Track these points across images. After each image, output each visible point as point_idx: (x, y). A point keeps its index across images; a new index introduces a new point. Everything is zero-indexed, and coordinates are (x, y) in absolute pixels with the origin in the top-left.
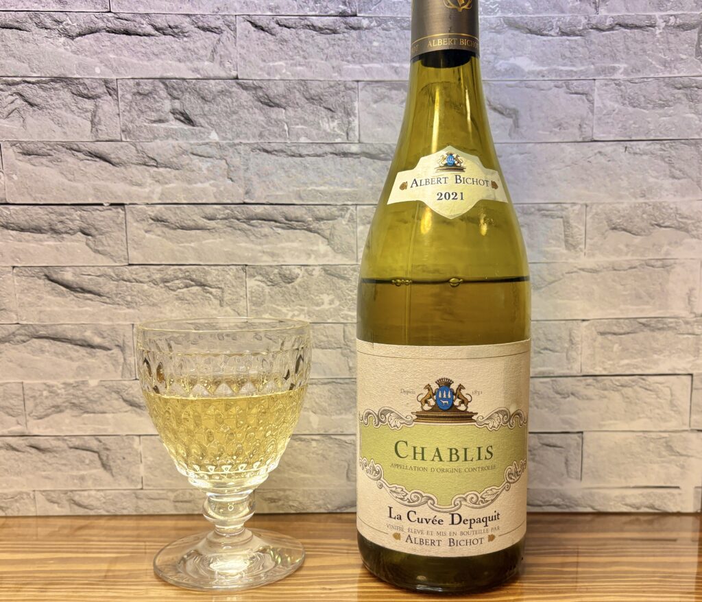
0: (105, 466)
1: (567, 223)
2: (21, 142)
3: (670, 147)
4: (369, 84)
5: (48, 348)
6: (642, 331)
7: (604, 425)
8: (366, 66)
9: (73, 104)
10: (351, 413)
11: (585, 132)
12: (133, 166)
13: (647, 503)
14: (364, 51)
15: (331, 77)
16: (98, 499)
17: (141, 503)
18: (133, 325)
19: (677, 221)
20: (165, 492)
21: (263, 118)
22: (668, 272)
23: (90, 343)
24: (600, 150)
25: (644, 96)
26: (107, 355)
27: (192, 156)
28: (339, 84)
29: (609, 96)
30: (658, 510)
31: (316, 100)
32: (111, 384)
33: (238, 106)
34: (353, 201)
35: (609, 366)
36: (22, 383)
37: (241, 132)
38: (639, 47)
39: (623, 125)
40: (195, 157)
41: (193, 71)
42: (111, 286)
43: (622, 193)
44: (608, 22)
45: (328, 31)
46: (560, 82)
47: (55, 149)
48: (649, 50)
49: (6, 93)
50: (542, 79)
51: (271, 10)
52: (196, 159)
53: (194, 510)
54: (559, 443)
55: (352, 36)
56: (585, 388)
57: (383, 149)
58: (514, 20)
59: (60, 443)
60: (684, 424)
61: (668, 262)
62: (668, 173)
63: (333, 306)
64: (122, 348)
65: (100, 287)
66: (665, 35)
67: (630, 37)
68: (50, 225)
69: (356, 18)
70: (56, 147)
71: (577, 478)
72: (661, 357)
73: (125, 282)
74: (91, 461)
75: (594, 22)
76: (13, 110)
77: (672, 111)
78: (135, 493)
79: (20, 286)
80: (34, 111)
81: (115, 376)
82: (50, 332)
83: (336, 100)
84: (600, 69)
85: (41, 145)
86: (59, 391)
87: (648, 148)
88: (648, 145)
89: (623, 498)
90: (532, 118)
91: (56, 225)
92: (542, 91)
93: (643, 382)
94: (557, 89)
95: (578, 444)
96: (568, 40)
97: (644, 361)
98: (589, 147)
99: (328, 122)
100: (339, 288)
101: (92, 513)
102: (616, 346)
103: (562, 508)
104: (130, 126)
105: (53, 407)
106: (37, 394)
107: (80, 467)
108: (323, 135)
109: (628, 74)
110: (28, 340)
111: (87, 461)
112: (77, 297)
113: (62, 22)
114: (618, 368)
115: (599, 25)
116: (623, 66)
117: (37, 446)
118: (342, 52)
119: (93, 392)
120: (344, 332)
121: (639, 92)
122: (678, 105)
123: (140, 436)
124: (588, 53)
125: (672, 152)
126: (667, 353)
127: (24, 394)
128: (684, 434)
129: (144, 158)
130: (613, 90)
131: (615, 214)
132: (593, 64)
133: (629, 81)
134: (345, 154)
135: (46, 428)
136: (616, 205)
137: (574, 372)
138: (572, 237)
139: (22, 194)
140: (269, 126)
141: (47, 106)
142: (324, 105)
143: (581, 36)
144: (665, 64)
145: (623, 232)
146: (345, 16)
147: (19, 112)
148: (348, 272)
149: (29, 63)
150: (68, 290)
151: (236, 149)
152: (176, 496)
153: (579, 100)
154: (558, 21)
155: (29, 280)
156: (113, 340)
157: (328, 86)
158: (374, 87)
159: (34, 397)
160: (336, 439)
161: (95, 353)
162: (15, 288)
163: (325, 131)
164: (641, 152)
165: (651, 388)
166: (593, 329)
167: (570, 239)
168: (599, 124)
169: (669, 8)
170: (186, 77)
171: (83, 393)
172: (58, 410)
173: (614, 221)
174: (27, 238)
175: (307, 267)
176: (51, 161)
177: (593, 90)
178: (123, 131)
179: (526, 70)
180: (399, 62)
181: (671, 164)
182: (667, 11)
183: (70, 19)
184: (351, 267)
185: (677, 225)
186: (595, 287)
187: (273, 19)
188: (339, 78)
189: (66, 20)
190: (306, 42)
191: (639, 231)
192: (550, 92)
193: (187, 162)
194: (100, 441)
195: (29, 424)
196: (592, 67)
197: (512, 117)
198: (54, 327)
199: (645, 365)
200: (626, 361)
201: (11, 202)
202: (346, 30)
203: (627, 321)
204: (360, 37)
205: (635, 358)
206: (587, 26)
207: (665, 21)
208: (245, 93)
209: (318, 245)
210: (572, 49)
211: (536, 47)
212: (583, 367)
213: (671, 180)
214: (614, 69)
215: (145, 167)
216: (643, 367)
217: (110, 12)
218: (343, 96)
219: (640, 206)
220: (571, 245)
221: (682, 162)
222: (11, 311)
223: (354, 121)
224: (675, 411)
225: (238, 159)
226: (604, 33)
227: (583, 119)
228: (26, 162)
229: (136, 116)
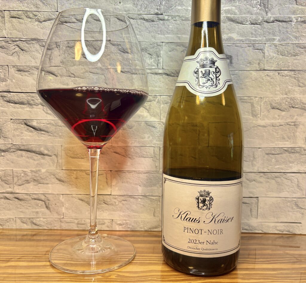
0: (47, 207)
1: (252, 106)
2: (17, 66)
3: (298, 73)
4: (167, 44)
5: (24, 155)
6: (285, 153)
7: (268, 194)
8: (166, 36)
9: (40, 50)
10: (156, 186)
11: (261, 66)
12: (64, 77)
13: (287, 230)
14: (165, 29)
15: (151, 40)
16: (44, 222)
17: (62, 224)
18: (62, 146)
19: (301, 105)
20: (73, 220)
21: (121, 58)
22: (297, 127)
23: (43, 153)
24: (267, 74)
25: (287, 51)
26: (50, 159)
27: (89, 73)
28: (154, 44)
29: (272, 51)
30: (291, 233)
31: (144, 50)
32: (51, 171)
33: (110, 53)
34: (159, 94)
35: (270, 168)
36: (13, 170)
37: (111, 63)
38: (285, 30)
39: (278, 64)
40: (91, 73)
41: (91, 38)
42: (53, 128)
43: (276, 93)
44: (272, 19)
45: (150, 21)
46: (250, 44)
47: (31, 69)
48: (289, 32)
49: (12, 45)
50: (242, 43)
51: (126, 11)
52: (91, 75)
53: (85, 228)
54: (248, 202)
55: (160, 23)
56: (259, 178)
57: (173, 72)
58: (231, 18)
59: (28, 197)
60: (303, 195)
61: (296, 123)
62: (297, 84)
63: (150, 139)
64: (56, 156)
65: (48, 129)
66: (296, 25)
67: (281, 26)
68: (28, 101)
69: (162, 15)
70: (32, 68)
71: (255, 218)
72: (293, 165)
73: (59, 127)
74: (42, 205)
75: (265, 19)
76: (15, 52)
77: (299, 58)
78: (60, 220)
79: (13, 127)
80: (23, 53)
81: (53, 168)
82: (26, 148)
83: (153, 50)
84: (268, 39)
85: (25, 67)
86: (29, 174)
87: (288, 73)
88: (288, 72)
89: (276, 227)
90: (238, 59)
91: (30, 101)
92: (243, 48)
93: (285, 176)
94: (249, 47)
95: (256, 202)
96: (254, 26)
97: (285, 167)
98: (263, 73)
99: (149, 60)
100: (152, 132)
101: (41, 228)
102: (273, 159)
103: (248, 231)
104: (64, 60)
105: (26, 181)
106: (19, 175)
107: (37, 208)
108: (147, 65)
109: (280, 42)
110: (16, 151)
111: (40, 205)
112: (38, 133)
113: (37, 16)
114: (274, 170)
115: (268, 20)
116: (278, 38)
117: (18, 198)
118: (156, 30)
119: (43, 175)
120: (154, 150)
121: (285, 50)
122: (302, 55)
123: (63, 194)
124: (262, 32)
125: (299, 75)
126: (296, 163)
127: (13, 175)
128: (303, 199)
129: (69, 73)
130: (273, 48)
131: (273, 102)
132: (265, 37)
133: (281, 45)
134: (156, 74)
135: (22, 190)
136: (274, 98)
137: (255, 171)
138: (255, 111)
139: (16, 88)
140: (123, 61)
141: (29, 51)
142: (148, 52)
143: (260, 25)
144: (296, 37)
145: (277, 110)
146: (158, 15)
147: (17, 53)
148: (156, 124)
149: (22, 33)
150: (34, 130)
151: (109, 71)
152: (78, 222)
153: (258, 52)
154: (250, 18)
155: (18, 125)
156: (53, 152)
157: (149, 44)
158: (169, 45)
159: (17, 176)
160: (149, 198)
161: (44, 157)
162: (11, 128)
163: (148, 63)
164: (286, 75)
165: (289, 178)
166: (264, 152)
167: (254, 112)
168: (267, 63)
169: (298, 14)
170: (88, 40)
171: (39, 175)
172: (28, 182)
173: (273, 105)
174: (18, 107)
175: (138, 122)
176: (29, 74)
177: (265, 48)
178: (61, 62)
179: (236, 39)
180: (180, 34)
181: (298, 81)
182: (297, 15)
183: (41, 15)
184: (158, 122)
185: (301, 107)
186: (264, 133)
187: (127, 15)
188: (154, 41)
189: (39, 15)
190: (141, 25)
191: (284, 109)
192: (246, 49)
193: (88, 75)
194: (46, 196)
195: (15, 188)
196: (264, 38)
197: (229, 59)
198: (27, 146)
199: (286, 168)
200: (277, 167)
201: (12, 91)
202: (158, 21)
203: (278, 149)
204: (164, 24)
205: (282, 165)
206: (262, 21)
207: (296, 19)
208: (113, 47)
209: (143, 112)
210: (256, 31)
211: (240, 29)
212: (259, 169)
213: (298, 88)
214: (274, 39)
215: (70, 77)
216: (285, 169)
217: (57, 12)
218: (156, 49)
219: (285, 98)
220: (254, 115)
221: (304, 80)
222: (9, 138)
223: (160, 59)
224: (299, 189)
225: (110, 75)
226: (270, 24)
227: (260, 60)
228: (19, 74)
229: (67, 56)
